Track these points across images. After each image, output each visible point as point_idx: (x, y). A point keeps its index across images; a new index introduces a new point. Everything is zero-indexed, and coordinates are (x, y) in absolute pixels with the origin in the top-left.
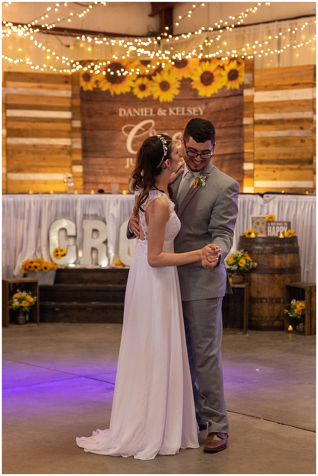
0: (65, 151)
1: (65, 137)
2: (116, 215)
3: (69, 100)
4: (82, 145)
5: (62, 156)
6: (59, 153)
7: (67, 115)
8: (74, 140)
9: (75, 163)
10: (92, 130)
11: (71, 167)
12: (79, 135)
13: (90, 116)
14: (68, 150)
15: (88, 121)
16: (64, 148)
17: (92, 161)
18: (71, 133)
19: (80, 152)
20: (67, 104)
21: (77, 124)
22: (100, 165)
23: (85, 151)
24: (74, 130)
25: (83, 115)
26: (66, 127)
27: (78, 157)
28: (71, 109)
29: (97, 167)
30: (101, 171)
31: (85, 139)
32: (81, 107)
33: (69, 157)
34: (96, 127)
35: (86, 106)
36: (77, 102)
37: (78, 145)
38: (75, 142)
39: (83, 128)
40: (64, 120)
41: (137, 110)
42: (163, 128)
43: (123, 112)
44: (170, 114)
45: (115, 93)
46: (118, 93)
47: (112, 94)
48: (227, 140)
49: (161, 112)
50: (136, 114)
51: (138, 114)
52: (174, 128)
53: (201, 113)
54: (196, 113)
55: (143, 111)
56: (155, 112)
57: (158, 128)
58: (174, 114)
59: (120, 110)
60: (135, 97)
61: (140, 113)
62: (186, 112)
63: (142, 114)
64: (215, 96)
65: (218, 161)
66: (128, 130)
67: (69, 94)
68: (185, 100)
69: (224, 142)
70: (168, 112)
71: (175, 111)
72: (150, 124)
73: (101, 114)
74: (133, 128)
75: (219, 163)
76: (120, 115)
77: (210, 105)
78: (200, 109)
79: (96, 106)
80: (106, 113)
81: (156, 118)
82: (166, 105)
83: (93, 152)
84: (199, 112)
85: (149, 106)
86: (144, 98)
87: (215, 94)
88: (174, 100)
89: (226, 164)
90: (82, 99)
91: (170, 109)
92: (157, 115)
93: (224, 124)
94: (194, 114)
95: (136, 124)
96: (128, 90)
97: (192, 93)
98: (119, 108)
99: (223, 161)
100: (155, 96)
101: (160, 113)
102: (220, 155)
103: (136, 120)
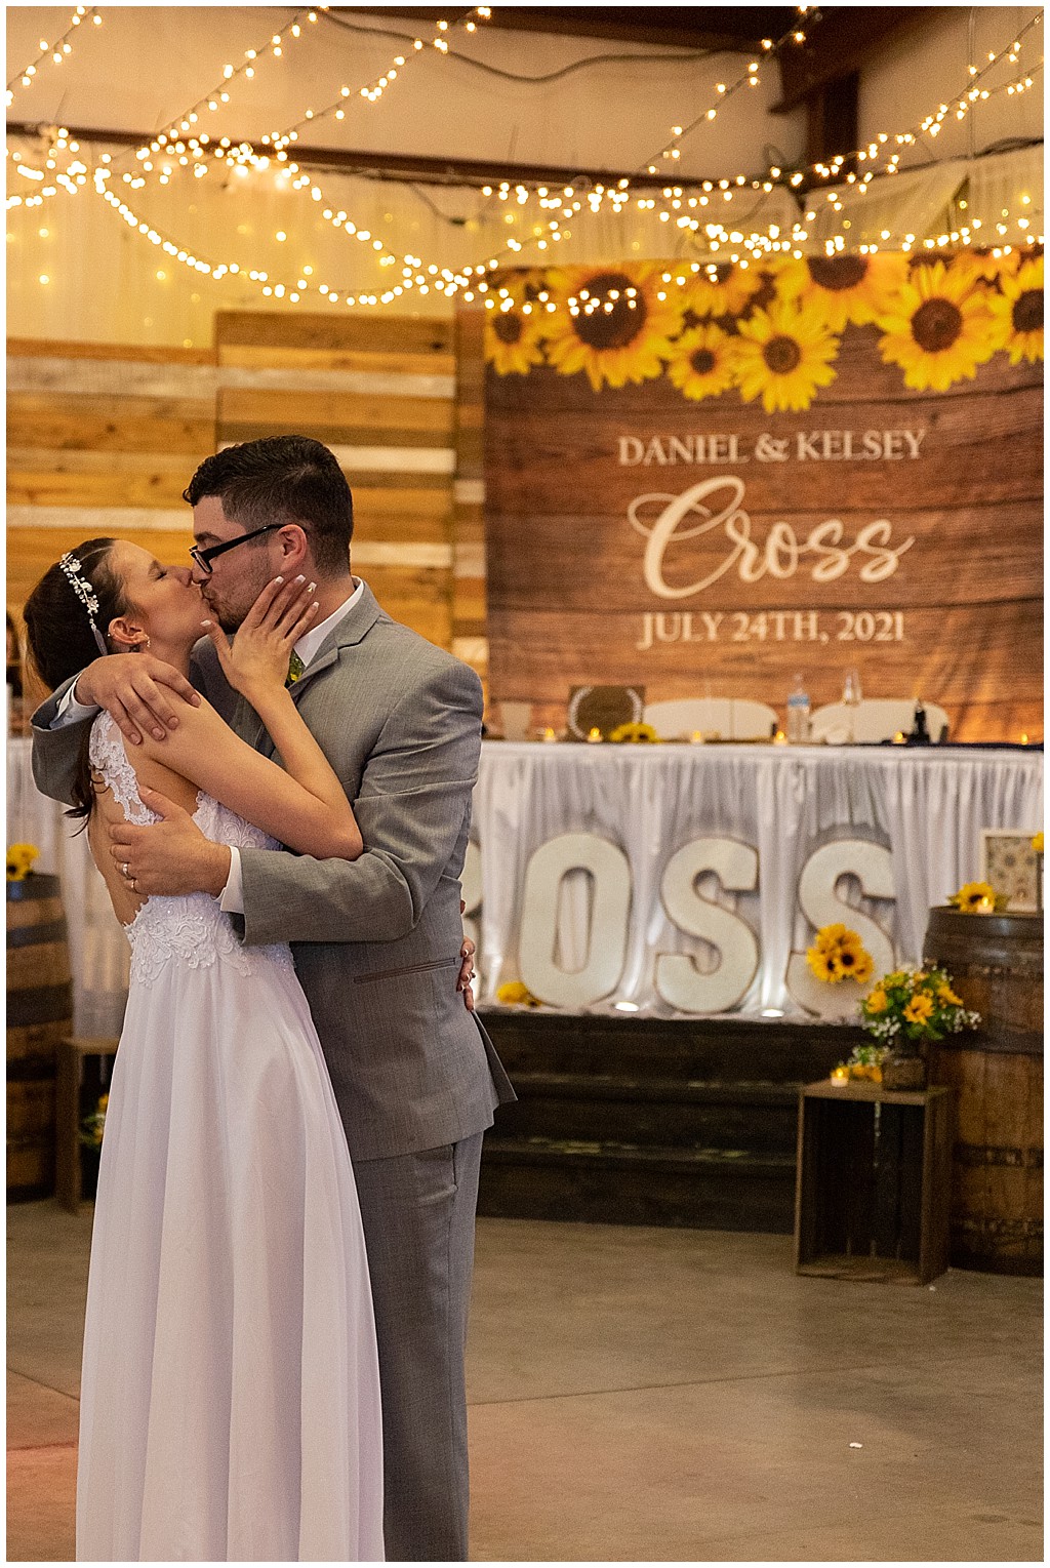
0: (430, 589)
1: (430, 538)
2: (514, 822)
3: (446, 409)
4: (488, 566)
5: (415, 604)
6: (404, 595)
7: (439, 460)
8: (461, 548)
9: (461, 629)
10: (522, 513)
11: (447, 643)
12: (477, 529)
13: (518, 465)
14: (445, 586)
15: (510, 482)
16: (424, 577)
17: (522, 622)
18: (449, 525)
19: (481, 591)
20: (440, 422)
21: (472, 492)
22: (547, 636)
23: (497, 588)
24: (460, 512)
25: (490, 461)
26: (434, 501)
27: (473, 608)
28: (452, 440)
29: (540, 645)
30: (552, 657)
31: (496, 547)
32: (488, 432)
33: (441, 609)
34: (538, 502)
35: (504, 428)
36: (473, 415)
37: (474, 567)
38: (466, 556)
39: (492, 508)
40: (427, 480)
41: (682, 440)
42: (774, 505)
43: (631, 449)
44: (801, 455)
45: (605, 381)
46: (616, 381)
47: (596, 385)
48: (1006, 550)
49: (769, 450)
50: (678, 455)
51: (688, 457)
52: (814, 505)
53: (914, 453)
54: (895, 450)
55: (703, 446)
56: (746, 449)
57: (757, 506)
58: (815, 454)
59: (623, 443)
60: (677, 395)
61: (695, 453)
62: (858, 447)
63: (701, 457)
64: (963, 389)
65: (972, 625)
66: (651, 513)
67: (446, 387)
68: (852, 403)
69: (998, 558)
70: (792, 449)
71: (818, 446)
72: (732, 491)
73: (555, 455)
74: (666, 504)
75: (978, 633)
76: (624, 459)
77: (947, 421)
78: (909, 435)
79: (540, 429)
80: (572, 454)
81: (750, 470)
82: (786, 424)
83: (526, 591)
84: (906, 449)
85: (728, 427)
86: (709, 398)
87: (965, 381)
88: (814, 403)
89: (1001, 637)
90: (491, 406)
91: (801, 437)
92: (754, 460)
93: (998, 491)
94: (888, 454)
95: (679, 492)
96: (654, 371)
97: (881, 379)
98: (620, 434)
99: (991, 624)
100: (748, 393)
101: (765, 452)
102: (981, 604)
103: (680, 476)
